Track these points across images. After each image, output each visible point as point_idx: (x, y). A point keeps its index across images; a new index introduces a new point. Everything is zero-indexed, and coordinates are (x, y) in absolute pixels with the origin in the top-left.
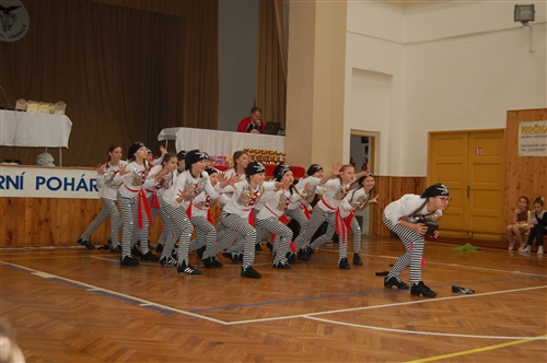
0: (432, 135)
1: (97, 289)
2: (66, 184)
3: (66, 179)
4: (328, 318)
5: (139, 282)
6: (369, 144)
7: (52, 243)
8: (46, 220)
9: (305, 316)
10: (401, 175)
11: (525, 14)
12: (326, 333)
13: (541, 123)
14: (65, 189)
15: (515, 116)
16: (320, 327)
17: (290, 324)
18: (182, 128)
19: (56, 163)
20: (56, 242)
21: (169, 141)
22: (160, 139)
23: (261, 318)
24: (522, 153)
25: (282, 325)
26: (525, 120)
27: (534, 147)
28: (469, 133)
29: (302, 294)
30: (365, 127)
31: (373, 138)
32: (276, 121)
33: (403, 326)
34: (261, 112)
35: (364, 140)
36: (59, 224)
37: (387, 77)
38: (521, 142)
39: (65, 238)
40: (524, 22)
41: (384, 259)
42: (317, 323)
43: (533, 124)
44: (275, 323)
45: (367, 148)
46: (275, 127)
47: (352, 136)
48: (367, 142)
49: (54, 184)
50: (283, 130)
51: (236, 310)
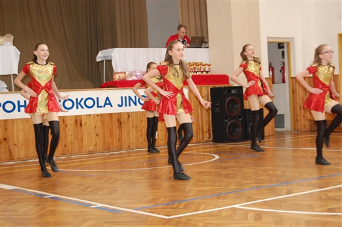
1: (53, 195)
2: (19, 106)
3: (19, 102)
4: (258, 207)
5: (89, 187)
6: (285, 49)
7: (11, 159)
8: (5, 139)
9: (237, 206)
12: (256, 219)
14: (19, 111)
16: (250, 215)
17: (224, 214)
18: (116, 49)
19: (9, 89)
20: (16, 157)
21: (107, 61)
22: (98, 60)
23: (198, 210)
25: (217, 215)
29: (233, 187)
30: (280, 34)
31: (288, 44)
32: (199, 35)
33: (325, 208)
34: (186, 28)
35: (281, 46)
36: (16, 141)
39: (22, 154)
41: (306, 151)
42: (247, 212)
44: (211, 215)
45: (283, 52)
46: (199, 41)
47: (269, 43)
48: (283, 47)
49: (9, 107)
50: (207, 43)
51: (175, 205)
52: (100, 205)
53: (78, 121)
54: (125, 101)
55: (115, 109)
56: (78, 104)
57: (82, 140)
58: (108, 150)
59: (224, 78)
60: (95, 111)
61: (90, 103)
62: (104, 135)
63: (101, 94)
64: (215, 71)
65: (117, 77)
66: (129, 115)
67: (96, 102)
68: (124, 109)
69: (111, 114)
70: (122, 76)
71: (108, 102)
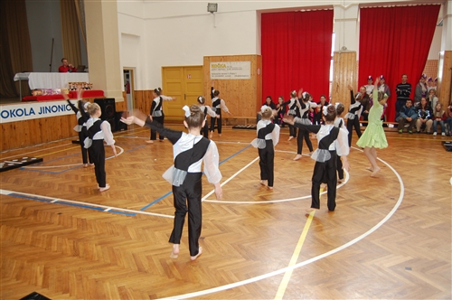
0: (163, 68)
1: (56, 200)
6: (130, 74)
10: (147, 89)
11: (212, 8)
13: (221, 63)
15: (208, 59)
18: (31, 73)
21: (22, 81)
22: (15, 80)
24: (212, 78)
26: (213, 61)
27: (218, 75)
28: (184, 67)
30: (129, 65)
31: (132, 70)
35: (128, 71)
37: (137, 37)
38: (211, 72)
40: (212, 12)
43: (217, 63)
45: (128, 76)
46: (82, 68)
47: (124, 70)
50: (87, 69)
52: (110, 208)
53: (12, 126)
54: (43, 110)
55: (37, 116)
56: (11, 114)
57: (16, 139)
58: (34, 144)
59: (101, 93)
60: (24, 118)
61: (20, 113)
62: (31, 134)
63: (27, 106)
64: (95, 88)
65: (35, 93)
66: (46, 119)
67: (24, 112)
68: (43, 116)
69: (34, 120)
70: (39, 92)
71: (32, 111)
